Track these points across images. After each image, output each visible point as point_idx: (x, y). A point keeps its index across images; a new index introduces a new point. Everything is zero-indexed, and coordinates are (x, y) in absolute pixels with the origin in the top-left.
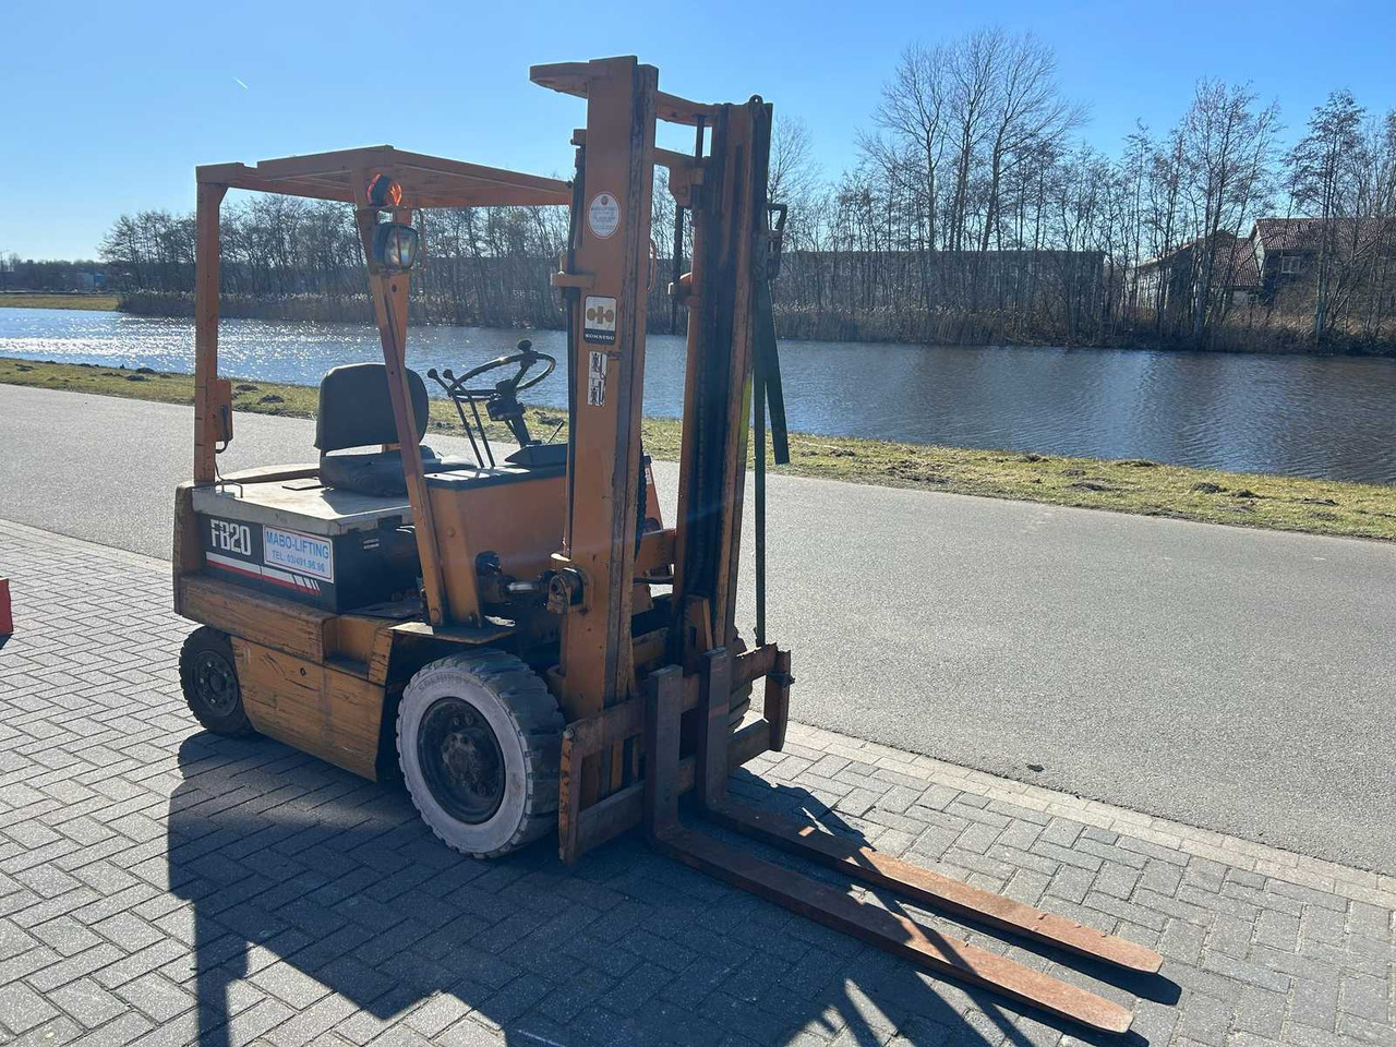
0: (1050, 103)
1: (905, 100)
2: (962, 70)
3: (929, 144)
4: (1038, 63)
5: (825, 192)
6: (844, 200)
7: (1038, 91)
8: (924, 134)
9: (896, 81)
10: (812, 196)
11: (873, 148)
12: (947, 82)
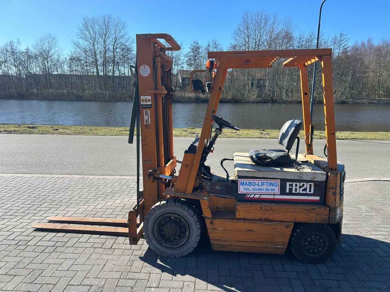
0: (126, 36)
1: (85, 32)
2: (101, 25)
3: (94, 45)
4: (122, 25)
5: (65, 57)
6: (71, 59)
7: (123, 33)
8: (92, 42)
9: (82, 26)
10: (61, 58)
11: (77, 45)
12: (97, 28)
